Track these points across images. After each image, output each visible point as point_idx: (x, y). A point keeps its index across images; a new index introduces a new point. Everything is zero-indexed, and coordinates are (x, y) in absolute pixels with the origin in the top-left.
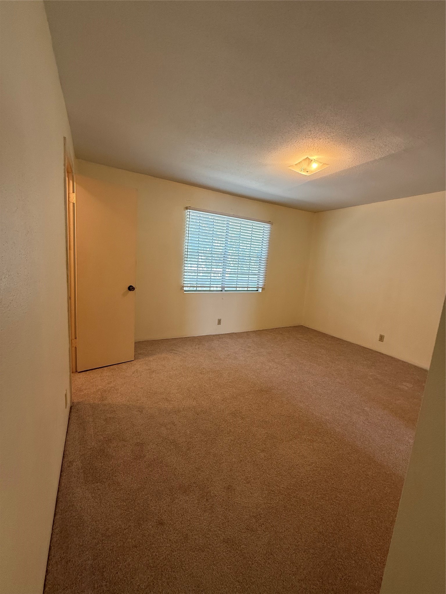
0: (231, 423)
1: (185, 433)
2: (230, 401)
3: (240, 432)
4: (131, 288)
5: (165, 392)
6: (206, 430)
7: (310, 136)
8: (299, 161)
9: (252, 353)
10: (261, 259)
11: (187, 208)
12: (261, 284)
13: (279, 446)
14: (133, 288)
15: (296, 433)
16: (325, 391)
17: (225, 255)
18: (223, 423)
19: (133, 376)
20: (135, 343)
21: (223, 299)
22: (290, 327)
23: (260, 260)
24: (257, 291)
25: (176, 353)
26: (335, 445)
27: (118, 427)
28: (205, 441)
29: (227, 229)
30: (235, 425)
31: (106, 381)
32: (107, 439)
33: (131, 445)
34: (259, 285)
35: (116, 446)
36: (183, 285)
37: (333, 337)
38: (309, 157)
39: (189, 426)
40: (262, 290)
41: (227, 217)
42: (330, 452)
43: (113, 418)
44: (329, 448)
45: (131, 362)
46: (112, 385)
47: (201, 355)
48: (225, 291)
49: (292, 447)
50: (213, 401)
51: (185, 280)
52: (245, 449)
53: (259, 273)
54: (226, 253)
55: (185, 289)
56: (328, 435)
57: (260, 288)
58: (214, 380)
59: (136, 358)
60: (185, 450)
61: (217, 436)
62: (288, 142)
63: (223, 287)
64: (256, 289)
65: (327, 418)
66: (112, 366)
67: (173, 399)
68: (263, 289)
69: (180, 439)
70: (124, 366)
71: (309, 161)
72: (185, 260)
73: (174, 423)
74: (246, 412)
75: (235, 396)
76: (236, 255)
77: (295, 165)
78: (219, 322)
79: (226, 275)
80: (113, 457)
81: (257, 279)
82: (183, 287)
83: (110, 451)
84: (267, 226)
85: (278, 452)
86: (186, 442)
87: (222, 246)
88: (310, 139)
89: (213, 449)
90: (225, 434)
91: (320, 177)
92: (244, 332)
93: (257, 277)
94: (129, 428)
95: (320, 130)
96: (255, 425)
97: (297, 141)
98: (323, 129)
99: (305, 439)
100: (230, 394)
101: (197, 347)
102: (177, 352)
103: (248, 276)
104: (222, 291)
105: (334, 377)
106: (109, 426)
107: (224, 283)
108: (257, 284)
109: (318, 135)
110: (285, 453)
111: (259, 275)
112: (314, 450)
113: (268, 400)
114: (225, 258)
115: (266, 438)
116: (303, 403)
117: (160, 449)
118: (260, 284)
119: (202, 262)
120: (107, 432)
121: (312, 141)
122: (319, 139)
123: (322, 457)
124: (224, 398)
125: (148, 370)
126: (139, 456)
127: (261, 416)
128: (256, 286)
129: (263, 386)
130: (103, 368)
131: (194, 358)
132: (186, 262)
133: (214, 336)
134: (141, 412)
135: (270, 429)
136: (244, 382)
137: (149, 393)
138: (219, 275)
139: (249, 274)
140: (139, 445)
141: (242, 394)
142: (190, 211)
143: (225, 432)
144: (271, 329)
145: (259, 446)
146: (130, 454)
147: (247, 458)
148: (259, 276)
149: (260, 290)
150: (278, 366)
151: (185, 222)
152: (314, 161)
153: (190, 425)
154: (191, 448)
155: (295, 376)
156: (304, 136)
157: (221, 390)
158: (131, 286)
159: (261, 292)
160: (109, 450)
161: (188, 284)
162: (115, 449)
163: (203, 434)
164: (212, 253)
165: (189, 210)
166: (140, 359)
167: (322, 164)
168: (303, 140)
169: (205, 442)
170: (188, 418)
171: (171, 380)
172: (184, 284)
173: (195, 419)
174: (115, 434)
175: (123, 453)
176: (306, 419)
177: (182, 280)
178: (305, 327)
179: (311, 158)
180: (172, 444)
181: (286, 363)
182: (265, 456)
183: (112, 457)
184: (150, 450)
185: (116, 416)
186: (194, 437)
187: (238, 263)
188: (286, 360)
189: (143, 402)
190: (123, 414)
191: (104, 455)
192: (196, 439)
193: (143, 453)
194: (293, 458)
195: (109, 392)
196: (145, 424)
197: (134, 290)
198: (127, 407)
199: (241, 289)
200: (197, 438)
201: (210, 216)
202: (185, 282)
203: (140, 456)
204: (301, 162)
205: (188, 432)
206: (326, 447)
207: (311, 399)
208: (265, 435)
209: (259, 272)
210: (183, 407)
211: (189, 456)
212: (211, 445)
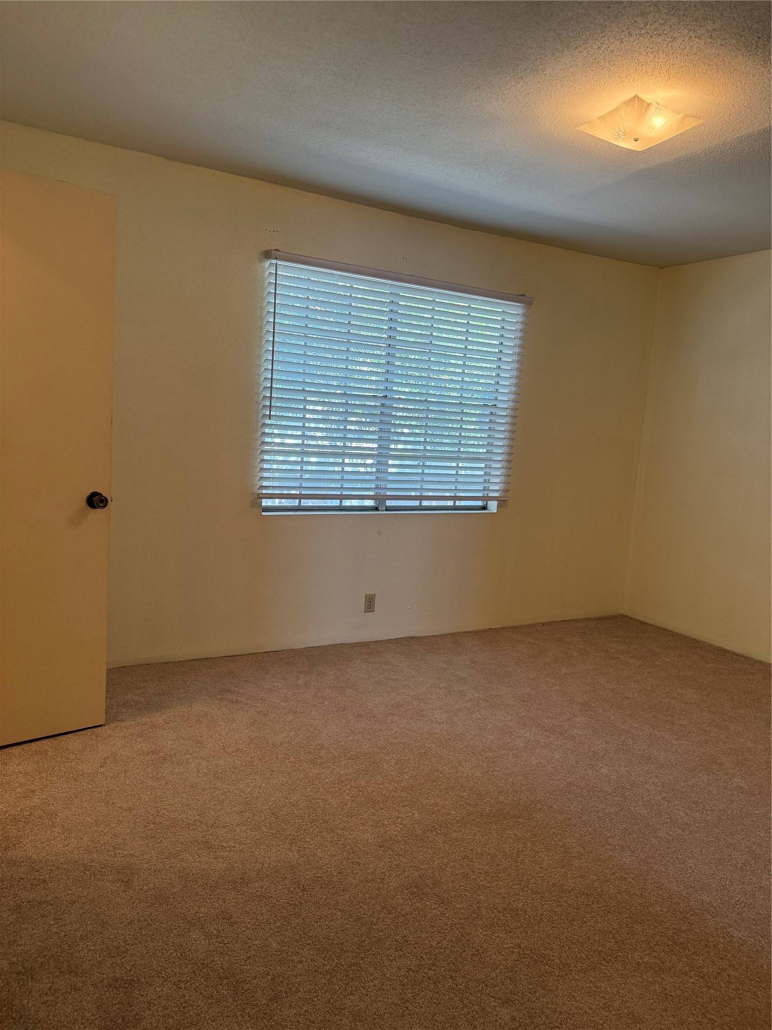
0: (408, 917)
1: (265, 949)
2: (403, 847)
3: (434, 943)
4: (96, 501)
5: (201, 822)
6: (328, 939)
7: (643, 32)
8: (612, 108)
9: (470, 700)
10: (494, 411)
11: (267, 255)
12: (496, 487)
13: (557, 987)
14: (102, 501)
15: (608, 944)
16: (697, 815)
17: (386, 400)
18: (382, 915)
19: (103, 773)
20: (109, 671)
21: (379, 534)
22: (589, 619)
23: (492, 413)
24: (484, 508)
25: (237, 702)
26: (730, 982)
27: (55, 930)
28: (327, 972)
29: (391, 319)
30: (419, 921)
31: (19, 790)
32: (20, 968)
33: (94, 985)
34: (488, 490)
35: (50, 989)
36: (260, 491)
37: (722, 651)
38: (642, 96)
39: (277, 927)
40: (498, 506)
41: (390, 282)
42: (714, 1003)
43: (40, 903)
44: (713, 991)
45: (95, 730)
46: (36, 801)
47: (314, 706)
48: (386, 510)
49: (597, 987)
50: (352, 848)
51: (265, 475)
52: (452, 995)
53: (488, 456)
54: (389, 394)
55: (266, 503)
56: (708, 952)
57: (493, 498)
58: (353, 784)
59: (112, 716)
60: (264, 1001)
61: (363, 955)
62: (576, 48)
63: (380, 499)
64: (480, 503)
65: (705, 898)
66: (37, 743)
67: (225, 844)
68: (502, 502)
69: (249, 967)
70: (73, 742)
71: (640, 106)
72: (264, 415)
73: (231, 917)
74: (453, 882)
75: (419, 832)
76: (422, 401)
77: (599, 118)
78: (370, 603)
79: (390, 462)
80: (39, 1025)
81: (482, 473)
82: (261, 497)
83: (30, 1005)
84: (514, 312)
85: (552, 1003)
86: (268, 974)
87: (376, 373)
88: (642, 38)
89: (352, 998)
90: (389, 949)
91: (675, 157)
92: (445, 635)
93: (483, 465)
94: (89, 935)
95: (672, 13)
96: (480, 922)
97: (604, 46)
98: (683, 8)
99: (638, 964)
100: (405, 826)
101: (301, 681)
102: (239, 699)
103: (454, 464)
104: (376, 509)
105: (727, 774)
106: (27, 929)
107: (382, 484)
108: (484, 487)
109: (667, 27)
110: (577, 1008)
111: (490, 460)
112: (667, 998)
113: (520, 845)
114: (386, 411)
115: (515, 960)
116: (629, 853)
117: (187, 997)
118: (492, 487)
119: (314, 420)
120: (22, 947)
121: (648, 45)
122: (670, 39)
123: (691, 1019)
124: (386, 840)
125: (148, 754)
126: (120, 1021)
127: (500, 894)
128: (480, 495)
129: (506, 802)
130: (9, 749)
131: (291, 717)
132: (268, 421)
133: (352, 646)
134: (128, 883)
135: (529, 934)
136: (445, 789)
137: (152, 826)
138: (369, 461)
139: (458, 459)
140: (120, 986)
141: (440, 826)
142: (279, 262)
143: (388, 943)
144: (528, 626)
145: (495, 986)
146: (93, 1015)
147: (457, 1024)
148: (488, 463)
149: (493, 506)
150: (551, 739)
151: (263, 299)
152: (657, 106)
153: (278, 924)
154: (284, 995)
155: (603, 770)
156: (625, 29)
157: (374, 814)
158: (94, 494)
159: (496, 512)
160: (25, 1002)
161: (274, 487)
162: (46, 999)
163: (319, 949)
164: (345, 394)
165: (274, 261)
166: (124, 721)
167: (681, 115)
168: (622, 42)
169: (328, 977)
170: (274, 901)
171: (219, 784)
172: (262, 487)
173: (296, 905)
174: (45, 953)
175: (69, 1010)
176: (641, 902)
177: (256, 476)
178: (635, 620)
179: (646, 97)
180: (225, 982)
181: (576, 731)
182: (513, 1019)
183: (35, 1024)
184: (155, 999)
185: (50, 898)
186: (291, 961)
187: (427, 426)
188: (578, 720)
189: (131, 852)
190: (70, 890)
191: (12, 1018)
192: (300, 966)
193: (133, 1010)
194: (601, 1022)
195: (27, 823)
196: (139, 921)
197: (105, 506)
198: (83, 869)
199: (434, 503)
200: (301, 962)
201: (340, 280)
202: (265, 483)
203: (124, 1018)
204: (616, 109)
205: (274, 945)
206: (701, 987)
207: (653, 840)
208: (513, 952)
209: (488, 452)
210: (259, 866)
211: (276, 1018)
212: (346, 984)
